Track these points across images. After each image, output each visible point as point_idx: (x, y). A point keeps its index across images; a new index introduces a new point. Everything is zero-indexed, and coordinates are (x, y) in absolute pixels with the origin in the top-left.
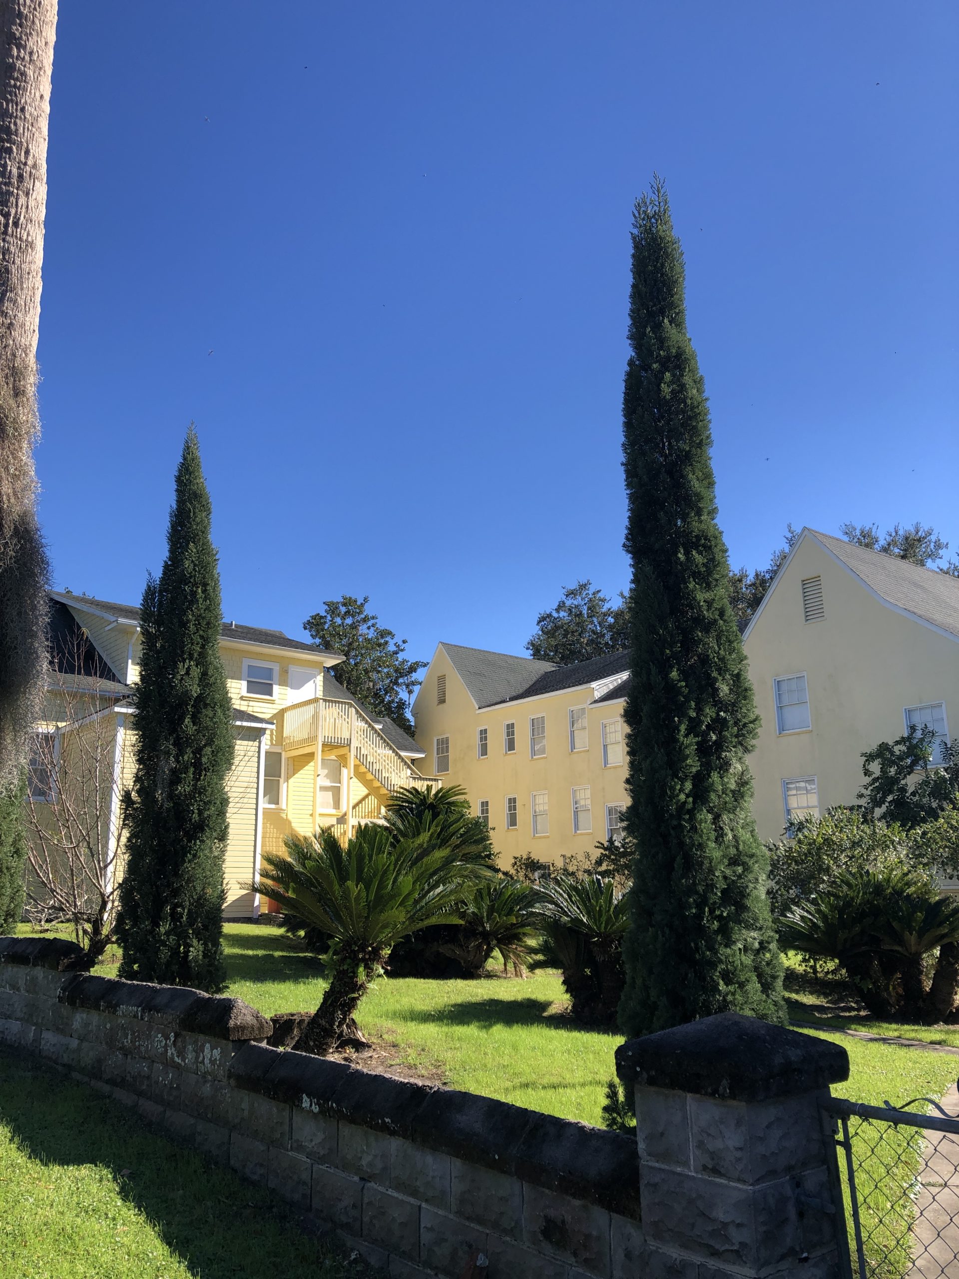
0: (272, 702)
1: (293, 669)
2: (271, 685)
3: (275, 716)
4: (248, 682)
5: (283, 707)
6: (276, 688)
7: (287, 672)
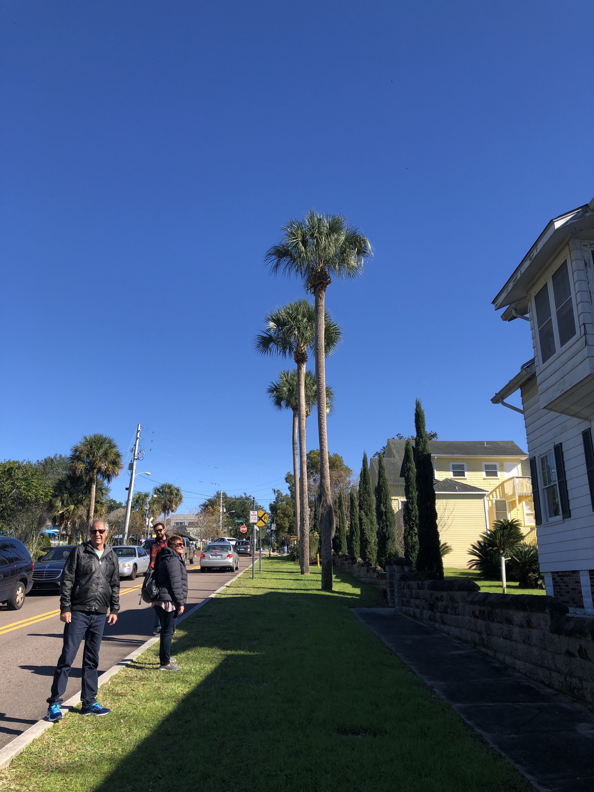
0: (498, 479)
1: (506, 464)
2: (496, 472)
3: (500, 485)
4: (486, 472)
5: (504, 481)
6: (499, 473)
7: (503, 465)
